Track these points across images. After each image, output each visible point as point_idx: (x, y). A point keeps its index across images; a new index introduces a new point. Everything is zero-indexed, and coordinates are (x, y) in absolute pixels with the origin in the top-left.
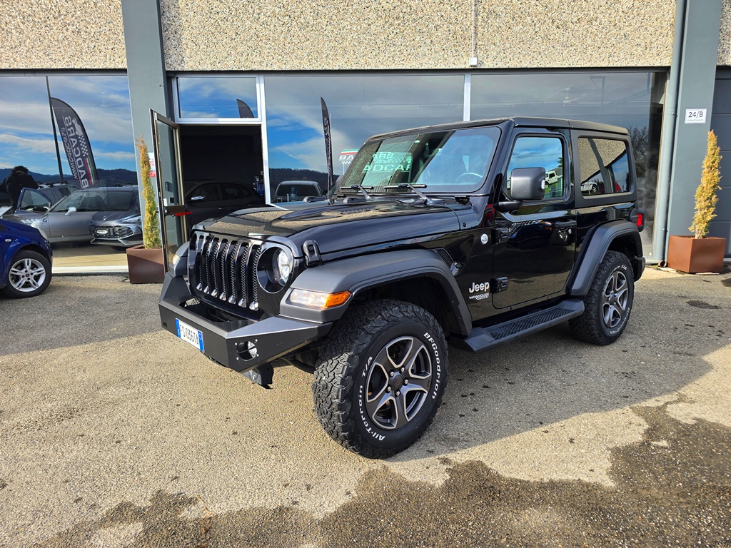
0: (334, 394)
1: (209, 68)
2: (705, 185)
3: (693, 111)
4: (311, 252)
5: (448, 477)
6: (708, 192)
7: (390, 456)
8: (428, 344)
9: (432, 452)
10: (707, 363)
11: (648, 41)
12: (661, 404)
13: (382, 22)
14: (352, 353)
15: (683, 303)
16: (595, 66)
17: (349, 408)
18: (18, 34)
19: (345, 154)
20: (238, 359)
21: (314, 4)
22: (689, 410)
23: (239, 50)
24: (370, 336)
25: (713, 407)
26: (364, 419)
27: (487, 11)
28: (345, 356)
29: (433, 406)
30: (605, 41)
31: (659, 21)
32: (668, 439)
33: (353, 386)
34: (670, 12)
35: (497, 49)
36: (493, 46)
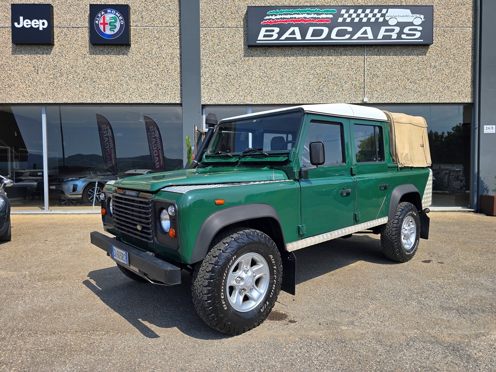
3: (488, 126)
11: (460, 90)
23: (241, 94)
27: (372, 74)
30: (437, 90)
35: (378, 94)
36: (376, 92)
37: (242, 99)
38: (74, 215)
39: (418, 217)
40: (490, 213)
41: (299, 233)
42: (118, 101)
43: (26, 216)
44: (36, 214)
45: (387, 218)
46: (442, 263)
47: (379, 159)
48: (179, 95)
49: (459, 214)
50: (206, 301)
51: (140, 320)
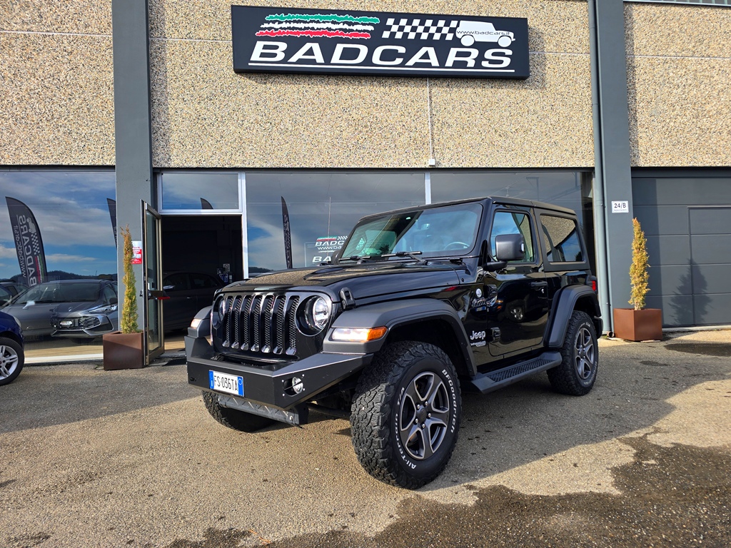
0: (374, 422)
1: (195, 165)
2: (636, 264)
3: (618, 203)
4: (348, 297)
5: (478, 499)
6: (640, 269)
7: (420, 487)
8: (445, 381)
9: (456, 482)
10: (670, 405)
11: (574, 147)
12: (641, 435)
13: (352, 129)
14: (388, 383)
15: (637, 363)
16: (533, 166)
17: (388, 434)
18: (8, 134)
19: (321, 241)
20: (284, 395)
21: (292, 114)
22: (666, 438)
23: (224, 150)
24: (402, 369)
25: (685, 434)
26: (399, 446)
27: (441, 122)
28: (383, 386)
29: (452, 440)
30: (540, 147)
31: (580, 132)
32: (655, 459)
33: (391, 414)
34: (589, 125)
35: (452, 153)
36: (447, 150)
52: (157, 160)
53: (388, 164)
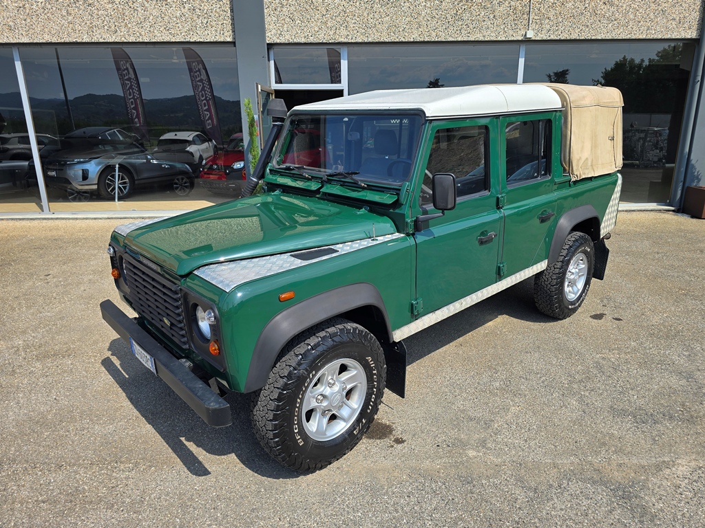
11: (682, 16)
35: (551, 23)
36: (547, 21)
37: (331, 33)
38: (88, 221)
39: (592, 253)
40: (696, 215)
41: (412, 312)
42: (132, 39)
43: (18, 224)
44: (31, 219)
45: (546, 261)
46: (619, 320)
47: (543, 172)
48: (229, 27)
49: (652, 215)
50: (271, 439)
51: (183, 439)
52: (270, 36)
53: (484, 36)
